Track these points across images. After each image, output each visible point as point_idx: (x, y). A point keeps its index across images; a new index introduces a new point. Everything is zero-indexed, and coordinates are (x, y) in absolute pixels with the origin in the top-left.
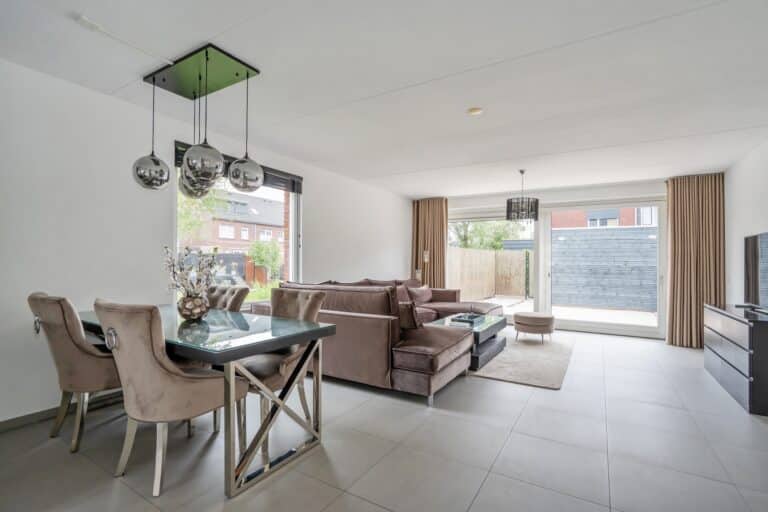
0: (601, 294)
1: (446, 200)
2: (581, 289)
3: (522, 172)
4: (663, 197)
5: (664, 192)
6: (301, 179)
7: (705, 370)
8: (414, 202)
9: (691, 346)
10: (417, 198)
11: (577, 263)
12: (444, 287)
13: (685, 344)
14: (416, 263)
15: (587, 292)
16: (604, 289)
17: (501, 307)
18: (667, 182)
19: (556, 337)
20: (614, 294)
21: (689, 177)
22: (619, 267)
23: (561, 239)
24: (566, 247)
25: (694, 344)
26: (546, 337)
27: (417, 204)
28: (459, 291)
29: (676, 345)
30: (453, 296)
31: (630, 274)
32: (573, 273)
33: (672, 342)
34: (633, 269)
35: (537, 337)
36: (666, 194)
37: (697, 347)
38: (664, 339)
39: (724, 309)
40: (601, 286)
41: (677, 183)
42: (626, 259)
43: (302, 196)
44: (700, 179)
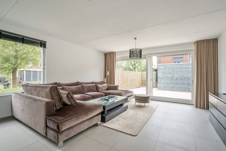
0: (174, 86)
1: (115, 53)
2: (168, 84)
3: (135, 39)
4: (193, 49)
5: (194, 47)
6: (46, 42)
7: (209, 121)
8: (105, 54)
9: (204, 108)
10: (106, 52)
11: (167, 76)
12: (114, 85)
13: (202, 108)
14: (105, 76)
15: (170, 85)
16: (176, 85)
17: (132, 92)
18: (194, 43)
19: (151, 104)
20: (179, 86)
21: (203, 40)
22: (181, 77)
23: (162, 67)
24: (163, 70)
25: (205, 108)
26: (146, 104)
27: (106, 55)
28: (118, 86)
29: (198, 108)
30: (116, 88)
31: (185, 79)
32: (165, 79)
33: (197, 107)
34: (185, 78)
35: (143, 104)
36: (194, 48)
37: (207, 109)
38: (194, 105)
39: (218, 96)
40: (175, 83)
41: (199, 43)
42: (183, 74)
43: (46, 49)
44: (208, 41)
